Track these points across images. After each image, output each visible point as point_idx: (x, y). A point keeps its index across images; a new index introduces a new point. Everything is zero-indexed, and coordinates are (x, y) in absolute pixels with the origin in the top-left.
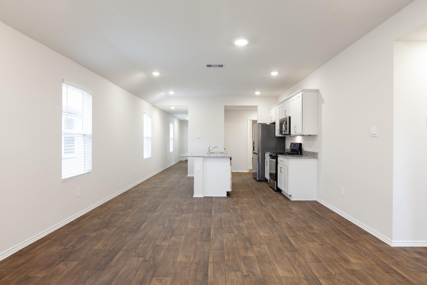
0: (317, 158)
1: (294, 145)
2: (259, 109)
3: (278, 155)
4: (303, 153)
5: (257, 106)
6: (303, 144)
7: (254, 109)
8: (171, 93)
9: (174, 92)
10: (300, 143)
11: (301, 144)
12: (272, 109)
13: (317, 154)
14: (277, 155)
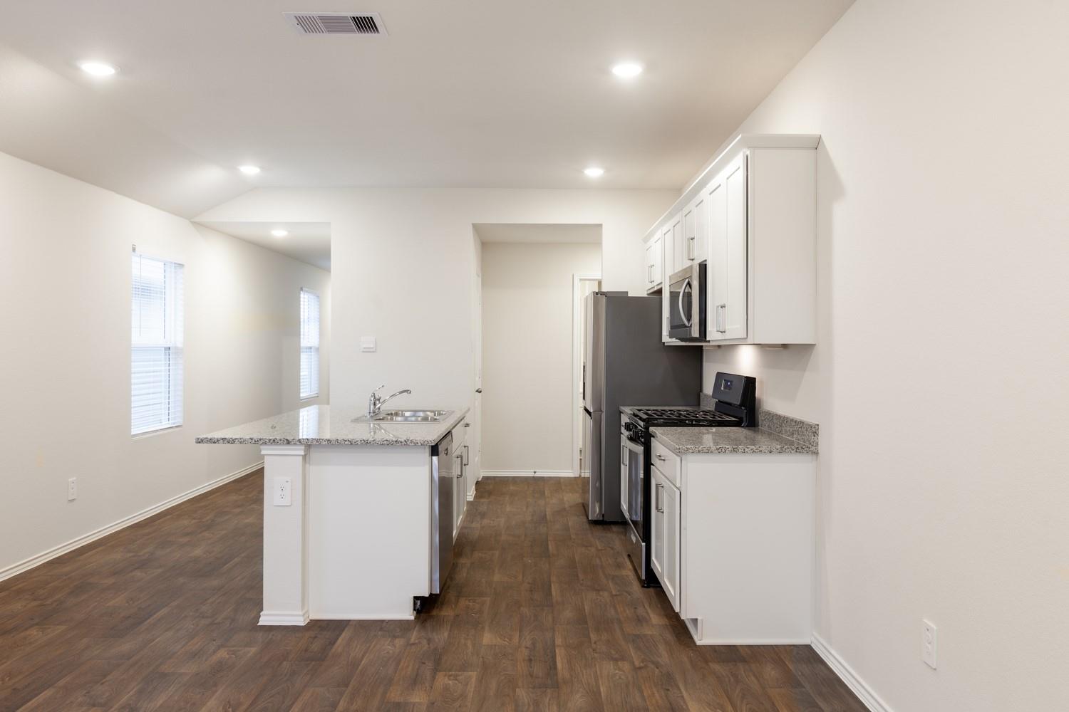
0: (813, 448)
1: (727, 381)
2: (608, 236)
3: (652, 429)
4: (761, 418)
5: (600, 225)
6: (761, 382)
7: (588, 236)
10: (747, 378)
11: (750, 382)
12: (652, 234)
13: (814, 430)
14: (647, 428)
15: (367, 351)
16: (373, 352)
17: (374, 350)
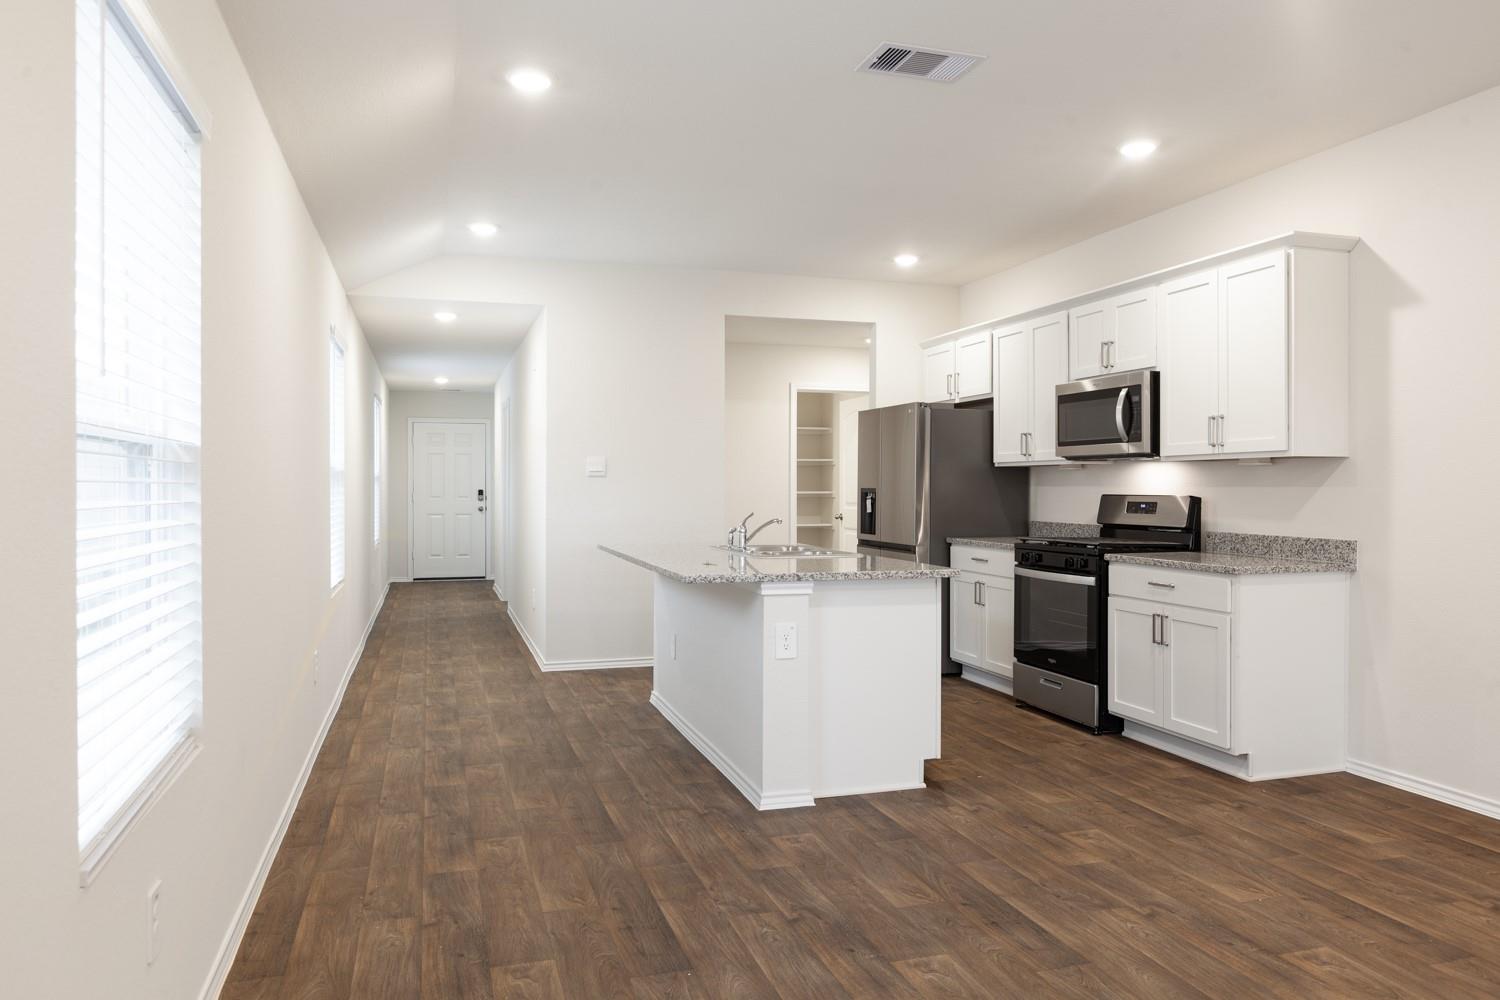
0: (1346, 566)
3: (1107, 556)
5: (873, 325)
8: (483, 229)
9: (499, 226)
10: (1192, 498)
14: (1099, 556)
15: (593, 476)
16: (601, 476)
17: (603, 474)
